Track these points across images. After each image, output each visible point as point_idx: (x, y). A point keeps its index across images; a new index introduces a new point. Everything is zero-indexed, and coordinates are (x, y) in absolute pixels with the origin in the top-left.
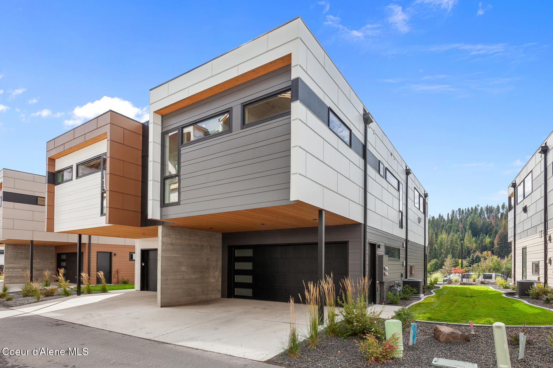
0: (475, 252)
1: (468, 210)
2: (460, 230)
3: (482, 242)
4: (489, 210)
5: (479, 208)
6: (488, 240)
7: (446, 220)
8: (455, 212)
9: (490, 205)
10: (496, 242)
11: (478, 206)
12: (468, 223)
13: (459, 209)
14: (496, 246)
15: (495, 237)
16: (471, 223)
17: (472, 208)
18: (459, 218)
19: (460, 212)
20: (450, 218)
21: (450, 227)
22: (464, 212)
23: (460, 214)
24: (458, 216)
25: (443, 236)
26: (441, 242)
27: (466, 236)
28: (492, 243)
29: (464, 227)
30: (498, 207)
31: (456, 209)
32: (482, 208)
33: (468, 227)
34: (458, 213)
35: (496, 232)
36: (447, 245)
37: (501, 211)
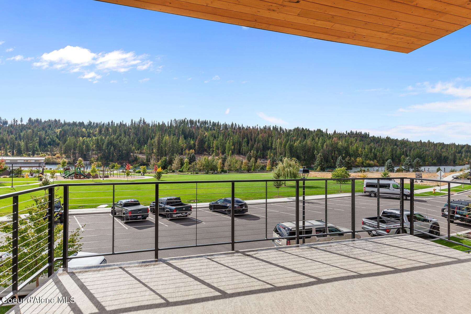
0: (185, 150)
1: (180, 121)
2: (176, 134)
3: (189, 143)
4: (191, 122)
5: (186, 121)
6: (192, 142)
7: (167, 126)
8: (172, 121)
9: (192, 119)
10: (196, 144)
11: (186, 119)
12: (181, 130)
13: (175, 120)
14: (197, 147)
15: (196, 140)
16: (183, 130)
17: (182, 120)
18: (174, 125)
19: (175, 122)
20: (169, 125)
21: (170, 131)
22: (178, 122)
23: (175, 123)
24: (174, 124)
25: (167, 138)
26: (165, 142)
27: (181, 138)
28: (194, 144)
29: (178, 132)
30: (196, 121)
31: (173, 119)
32: (187, 120)
33: (181, 132)
34: (174, 122)
35: (197, 138)
36: (170, 145)
37: (197, 124)
